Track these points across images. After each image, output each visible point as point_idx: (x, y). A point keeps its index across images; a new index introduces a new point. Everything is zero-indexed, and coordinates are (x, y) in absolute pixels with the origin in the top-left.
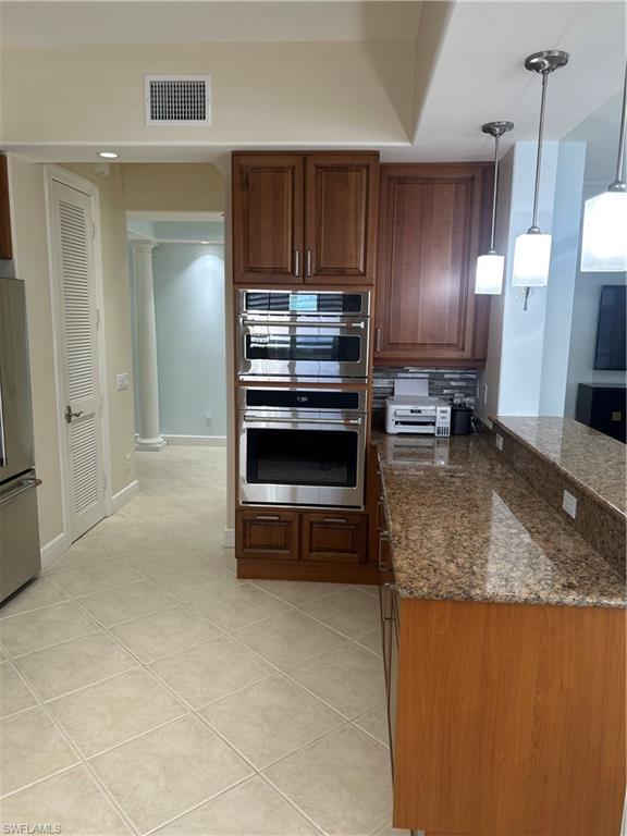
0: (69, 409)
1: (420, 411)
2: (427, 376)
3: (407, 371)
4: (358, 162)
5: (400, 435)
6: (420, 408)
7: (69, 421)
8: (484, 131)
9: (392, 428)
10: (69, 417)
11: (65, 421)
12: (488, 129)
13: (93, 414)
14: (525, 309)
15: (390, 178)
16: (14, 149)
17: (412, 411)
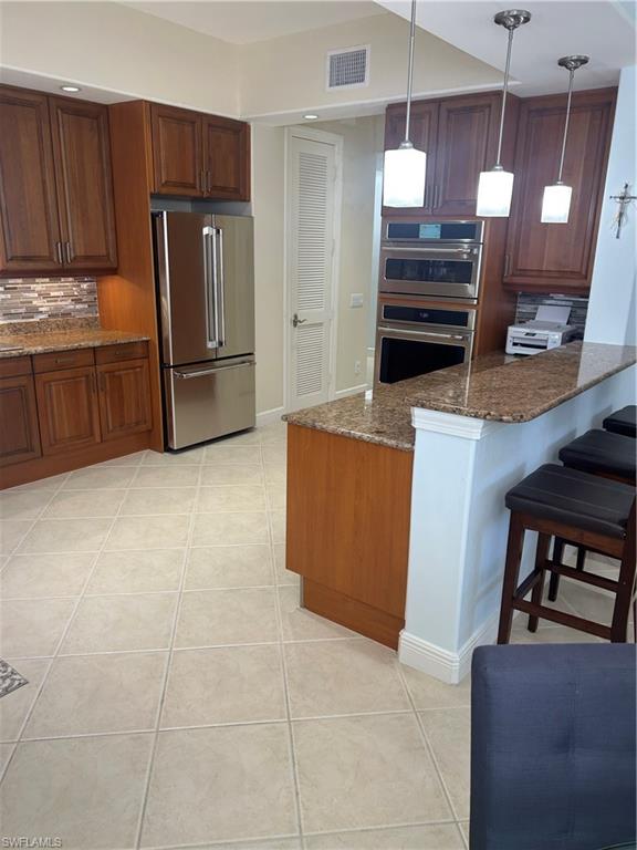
0: (296, 317)
1: (534, 335)
2: (571, 304)
3: (552, 298)
4: (482, 102)
5: (516, 355)
6: (536, 332)
7: (295, 325)
8: (560, 64)
9: (510, 349)
10: (295, 322)
11: (291, 326)
12: (563, 63)
13: (321, 324)
14: (618, 237)
15: (530, 112)
16: (255, 119)
17: (527, 334)
